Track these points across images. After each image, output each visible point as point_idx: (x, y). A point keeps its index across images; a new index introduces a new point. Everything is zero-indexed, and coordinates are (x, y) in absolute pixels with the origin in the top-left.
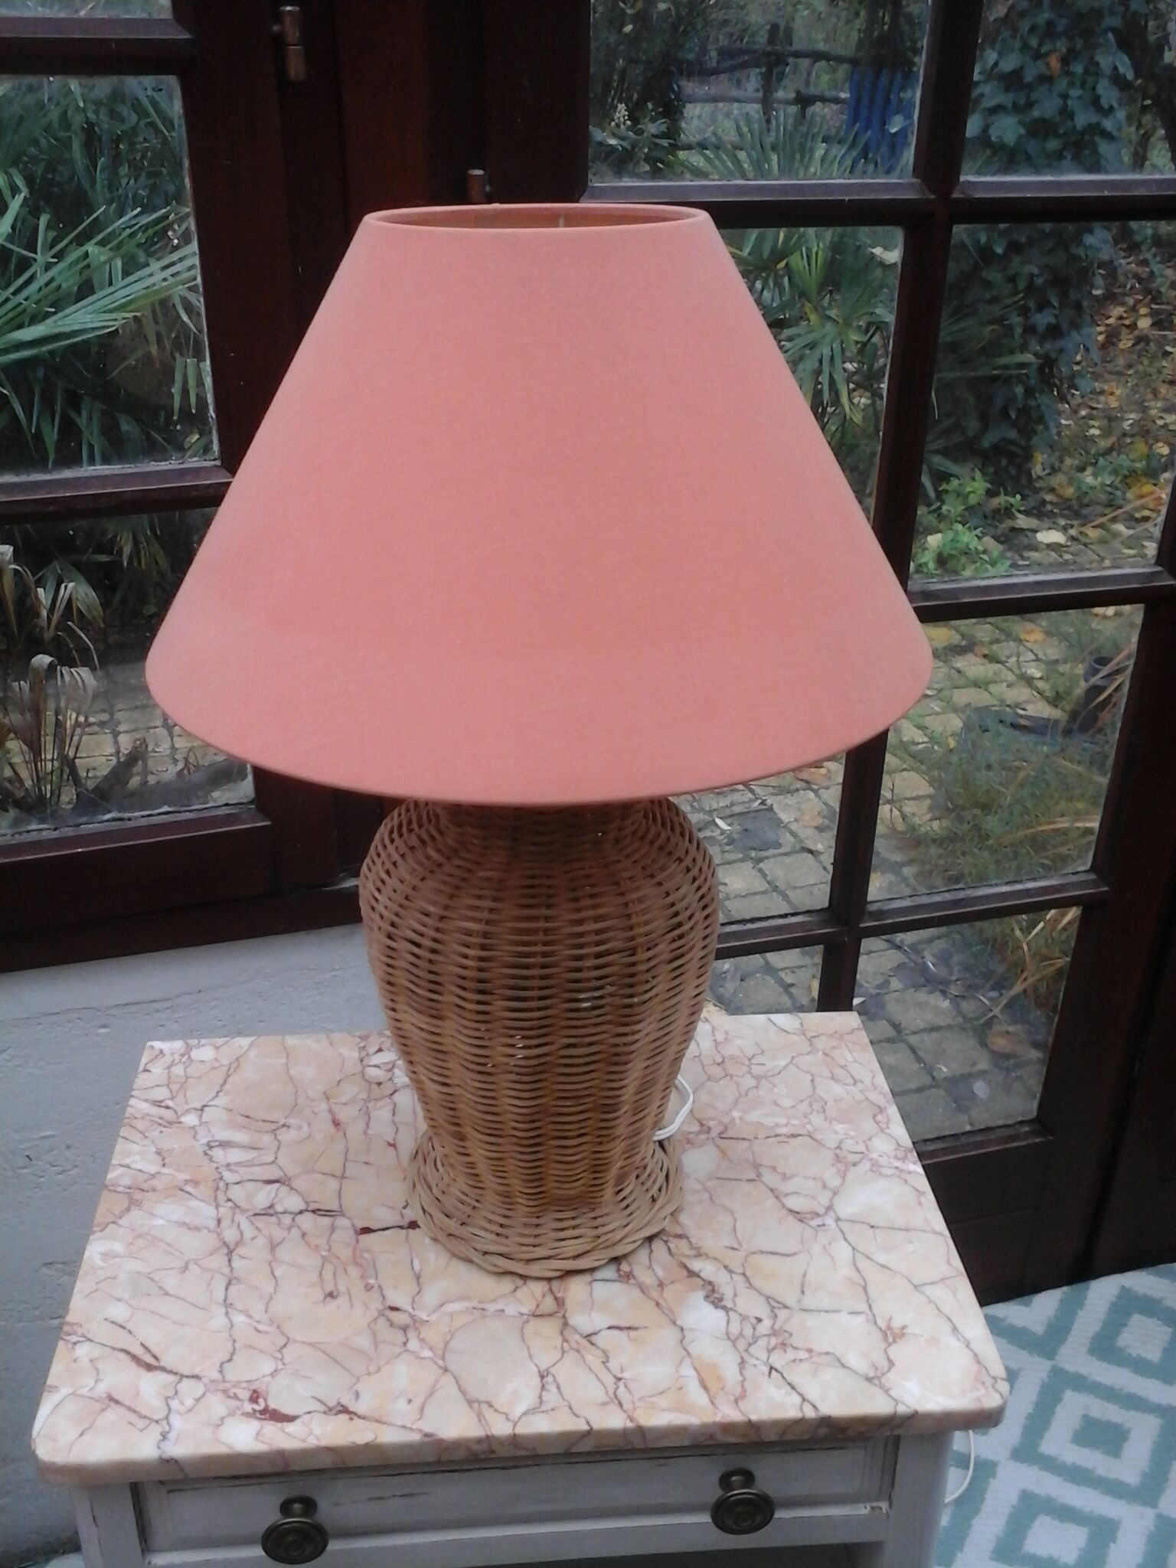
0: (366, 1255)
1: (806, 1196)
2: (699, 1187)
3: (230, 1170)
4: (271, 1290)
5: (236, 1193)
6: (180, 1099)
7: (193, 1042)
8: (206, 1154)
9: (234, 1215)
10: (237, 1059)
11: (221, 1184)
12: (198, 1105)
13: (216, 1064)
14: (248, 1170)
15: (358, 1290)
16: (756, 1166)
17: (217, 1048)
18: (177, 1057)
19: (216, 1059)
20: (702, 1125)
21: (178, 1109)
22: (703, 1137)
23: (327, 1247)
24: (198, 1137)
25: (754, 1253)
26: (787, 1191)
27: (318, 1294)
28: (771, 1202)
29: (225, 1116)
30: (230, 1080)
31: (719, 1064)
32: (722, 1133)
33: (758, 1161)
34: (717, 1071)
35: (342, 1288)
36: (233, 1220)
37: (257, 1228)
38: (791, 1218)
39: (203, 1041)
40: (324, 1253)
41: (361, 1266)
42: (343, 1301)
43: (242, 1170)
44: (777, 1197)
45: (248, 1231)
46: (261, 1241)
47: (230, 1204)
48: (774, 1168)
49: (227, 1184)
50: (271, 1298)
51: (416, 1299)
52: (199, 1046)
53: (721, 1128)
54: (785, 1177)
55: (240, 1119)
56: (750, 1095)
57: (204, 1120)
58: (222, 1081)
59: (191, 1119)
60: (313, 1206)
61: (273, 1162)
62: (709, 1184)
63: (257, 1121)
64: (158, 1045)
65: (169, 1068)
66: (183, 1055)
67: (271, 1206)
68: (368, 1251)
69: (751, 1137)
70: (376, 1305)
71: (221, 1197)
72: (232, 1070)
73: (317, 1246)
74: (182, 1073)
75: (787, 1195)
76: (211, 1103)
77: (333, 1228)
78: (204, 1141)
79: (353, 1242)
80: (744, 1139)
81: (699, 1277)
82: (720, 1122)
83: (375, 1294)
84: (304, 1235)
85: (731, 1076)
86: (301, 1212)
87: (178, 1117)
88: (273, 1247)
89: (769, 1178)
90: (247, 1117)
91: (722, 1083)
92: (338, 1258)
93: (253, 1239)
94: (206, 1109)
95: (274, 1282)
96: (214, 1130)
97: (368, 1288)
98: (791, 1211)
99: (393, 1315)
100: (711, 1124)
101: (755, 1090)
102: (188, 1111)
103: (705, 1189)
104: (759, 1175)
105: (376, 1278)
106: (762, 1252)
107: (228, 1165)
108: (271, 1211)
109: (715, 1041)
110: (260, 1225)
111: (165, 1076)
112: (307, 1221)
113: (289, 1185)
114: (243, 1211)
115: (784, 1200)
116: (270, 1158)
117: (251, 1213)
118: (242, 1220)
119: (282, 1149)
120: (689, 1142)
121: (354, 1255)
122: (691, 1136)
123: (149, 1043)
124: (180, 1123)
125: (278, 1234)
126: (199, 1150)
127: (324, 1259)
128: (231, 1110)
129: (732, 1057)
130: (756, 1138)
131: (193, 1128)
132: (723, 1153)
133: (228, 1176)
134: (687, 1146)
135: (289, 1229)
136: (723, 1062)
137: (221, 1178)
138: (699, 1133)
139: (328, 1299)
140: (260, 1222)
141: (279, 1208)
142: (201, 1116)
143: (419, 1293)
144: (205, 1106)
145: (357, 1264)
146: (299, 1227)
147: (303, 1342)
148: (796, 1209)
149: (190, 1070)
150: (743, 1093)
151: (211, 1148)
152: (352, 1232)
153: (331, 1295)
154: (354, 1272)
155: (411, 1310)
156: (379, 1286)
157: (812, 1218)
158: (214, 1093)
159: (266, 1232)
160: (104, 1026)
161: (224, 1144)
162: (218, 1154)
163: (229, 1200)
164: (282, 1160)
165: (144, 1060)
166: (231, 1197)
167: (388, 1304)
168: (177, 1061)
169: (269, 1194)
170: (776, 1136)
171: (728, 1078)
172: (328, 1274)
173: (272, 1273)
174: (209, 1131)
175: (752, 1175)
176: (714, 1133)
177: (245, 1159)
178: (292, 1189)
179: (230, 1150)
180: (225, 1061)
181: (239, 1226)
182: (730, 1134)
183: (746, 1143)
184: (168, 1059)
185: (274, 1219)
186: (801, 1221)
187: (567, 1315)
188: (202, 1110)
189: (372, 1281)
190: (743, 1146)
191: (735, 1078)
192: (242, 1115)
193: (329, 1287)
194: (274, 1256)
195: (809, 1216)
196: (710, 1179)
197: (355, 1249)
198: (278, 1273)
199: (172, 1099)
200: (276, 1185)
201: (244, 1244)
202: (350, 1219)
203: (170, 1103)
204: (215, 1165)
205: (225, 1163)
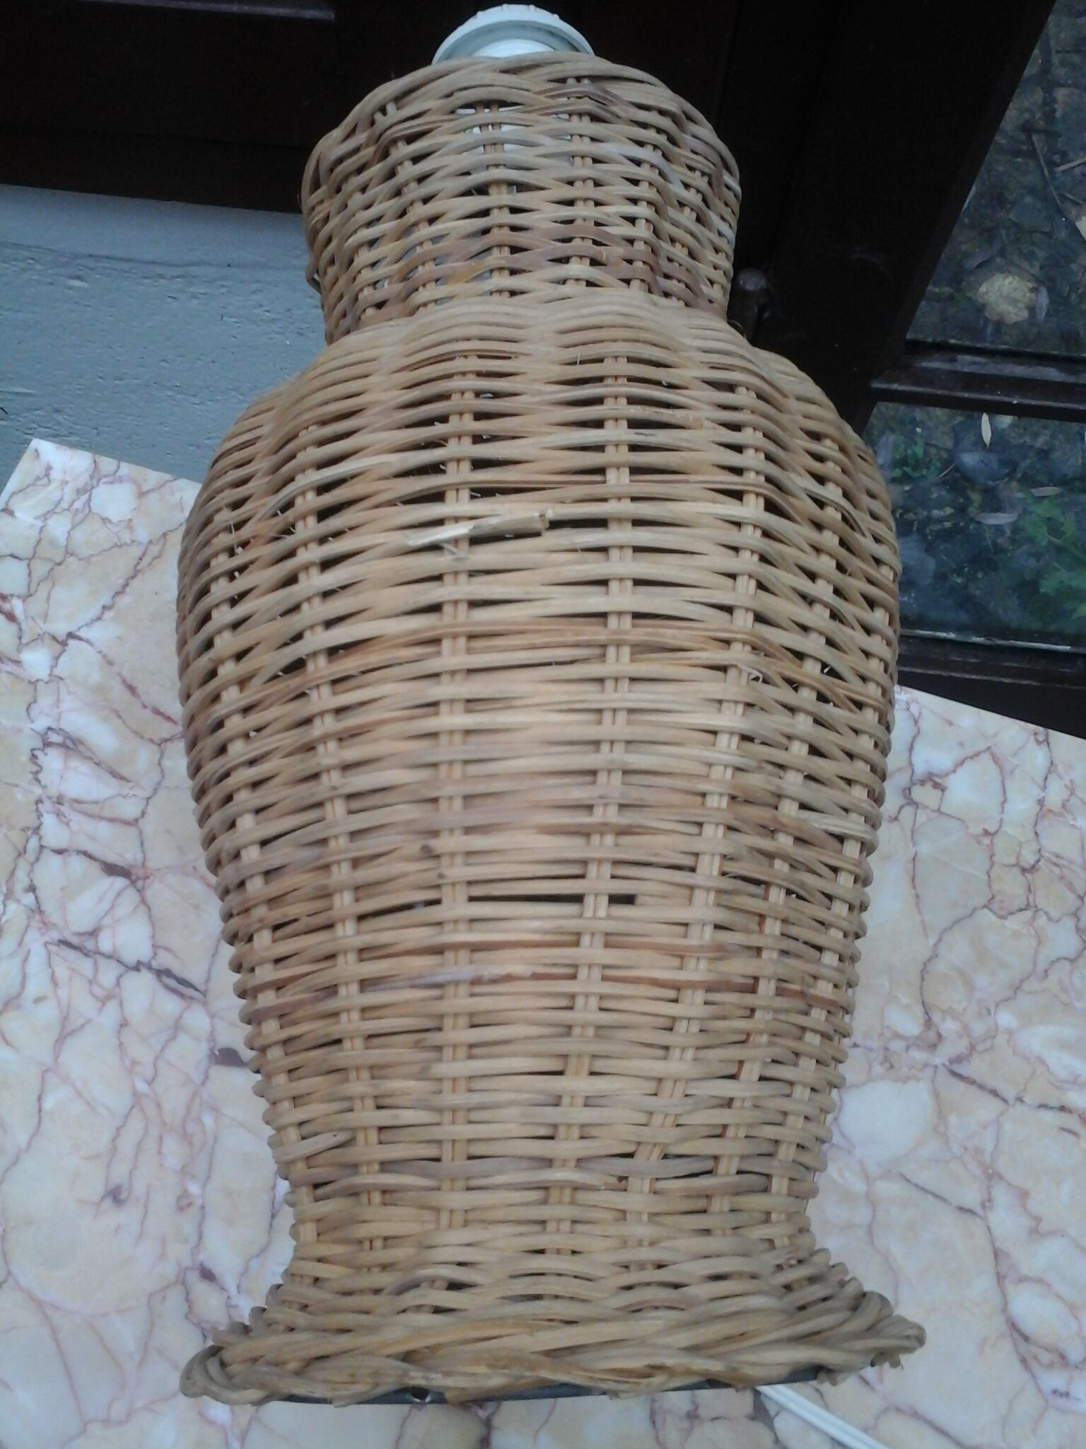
0: (208, 1120)
1: (1059, 1297)
2: (859, 1186)
3: (59, 814)
4: (23, 1139)
5: (51, 873)
6: (36, 605)
7: (107, 464)
8: (34, 757)
9: (28, 927)
10: (165, 535)
11: (33, 844)
12: (61, 629)
13: (126, 537)
14: (89, 825)
15: (164, 1200)
16: (992, 1176)
17: (142, 494)
18: (69, 493)
19: (129, 525)
20: (929, 1023)
21: (24, 627)
22: (918, 1055)
23: (149, 1073)
24: (35, 711)
25: (899, 1410)
26: (1025, 1270)
27: (95, 1188)
28: (984, 1284)
29: (96, 677)
30: (135, 584)
31: (1024, 870)
32: (959, 1059)
33: (1001, 1164)
34: (1012, 885)
35: (139, 1187)
36: (20, 944)
37: (53, 978)
38: (1006, 1347)
39: (125, 468)
40: (142, 1086)
41: (191, 1144)
42: (128, 1216)
43: (77, 820)
44: (1000, 1278)
45: (37, 984)
46: (48, 1012)
47: (29, 899)
48: (1024, 1195)
49: (42, 847)
50: (16, 1161)
51: (255, 1264)
52: (115, 479)
53: (961, 1046)
54: (1036, 1231)
55: (118, 691)
56: (1053, 977)
57: (57, 671)
58: (121, 581)
59: (36, 660)
60: (164, 960)
61: (134, 822)
62: (885, 1188)
63: (145, 707)
64: (46, 450)
65: (45, 517)
66: (79, 492)
67: (94, 933)
68: (215, 1110)
69: (1010, 1093)
70: (180, 1253)
71: (22, 879)
72: (147, 559)
73: (134, 1063)
74: (63, 541)
75: (1022, 1279)
76: (82, 633)
77: (177, 1027)
78: (41, 724)
79: (197, 1077)
80: (995, 1093)
81: (770, 1425)
82: (966, 1030)
83: (188, 1225)
84: (124, 1024)
85: (1037, 910)
86: (137, 967)
87: (19, 650)
88: (65, 1032)
89: (1005, 1220)
90: (132, 689)
91: (1013, 923)
92: (159, 1106)
93: (38, 1000)
94: (72, 643)
95: (36, 1119)
96: (68, 703)
97: (183, 1203)
98: (1013, 1326)
99: (201, 1289)
100: (948, 1027)
101: (1067, 965)
102: (40, 637)
103: (872, 1201)
104: (987, 1203)
105: (204, 1186)
106: (915, 1415)
107: (59, 801)
108: (90, 945)
109: (1041, 802)
110: (62, 972)
111: (35, 532)
112: (140, 989)
113: (140, 891)
114: (46, 925)
115: (1011, 1289)
116: (130, 809)
117: (55, 935)
118: (35, 942)
119: (161, 793)
120: (888, 1061)
121: (188, 1109)
122: (897, 1046)
123: (36, 443)
124: (18, 662)
125: (85, 1005)
126: (28, 742)
127: (136, 1095)
128: (111, 663)
129: (1057, 860)
130: (1020, 1100)
131: (34, 683)
132: (941, 1112)
133: (53, 832)
134: (878, 1069)
135: (104, 1001)
136: (1033, 868)
137: (37, 830)
138: (912, 1043)
139: (109, 1202)
140: (66, 962)
141: (105, 944)
142: (57, 658)
143: (263, 1251)
144: (71, 635)
145: (186, 1137)
146: (121, 1004)
147: (30, 1296)
148: (1028, 1326)
149: (78, 535)
150: (1042, 965)
151: (47, 744)
152: (203, 1049)
153: (115, 1196)
154: (174, 1151)
155: (233, 1290)
156: (203, 1207)
157: (1050, 1366)
158: (95, 610)
159: (63, 993)
160: (78, 278)
161: (72, 745)
162: (52, 761)
163: (32, 889)
164: (148, 826)
165: (13, 484)
166: (37, 883)
167: (202, 1257)
168: (65, 505)
169: (101, 900)
170: (1062, 1109)
171: (1029, 913)
172: (127, 1143)
173: (40, 1099)
174: (58, 701)
175: (971, 1197)
176: (940, 1058)
177: (94, 796)
178: (143, 901)
179: (75, 763)
180: (143, 534)
181: (26, 960)
182: (974, 1068)
183: (996, 1105)
184: (53, 492)
185: (86, 965)
186: (1023, 1361)
187: (496, 1422)
188: (64, 644)
189: (194, 1189)
190: (986, 1109)
191: (1042, 920)
192: (124, 681)
193: (119, 1174)
194: (56, 1056)
195: (1045, 1357)
196: (887, 1175)
197: (195, 1094)
198: (48, 1104)
199: (26, 597)
200: (120, 882)
201: (19, 1007)
202: (212, 1016)
203: (17, 606)
204: (38, 791)
205: (53, 791)
